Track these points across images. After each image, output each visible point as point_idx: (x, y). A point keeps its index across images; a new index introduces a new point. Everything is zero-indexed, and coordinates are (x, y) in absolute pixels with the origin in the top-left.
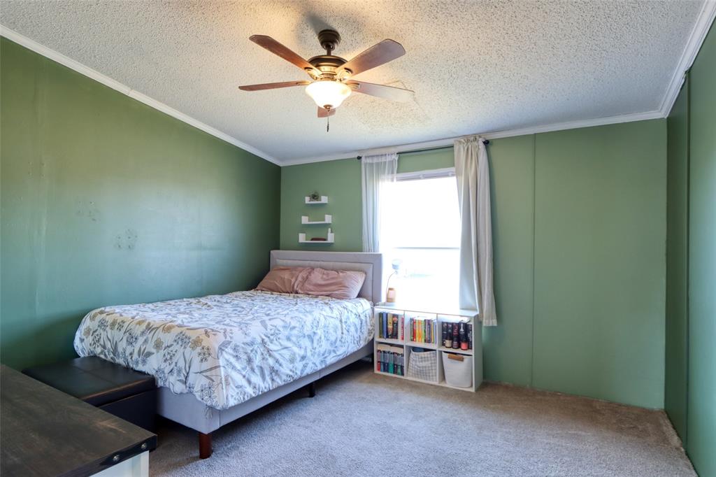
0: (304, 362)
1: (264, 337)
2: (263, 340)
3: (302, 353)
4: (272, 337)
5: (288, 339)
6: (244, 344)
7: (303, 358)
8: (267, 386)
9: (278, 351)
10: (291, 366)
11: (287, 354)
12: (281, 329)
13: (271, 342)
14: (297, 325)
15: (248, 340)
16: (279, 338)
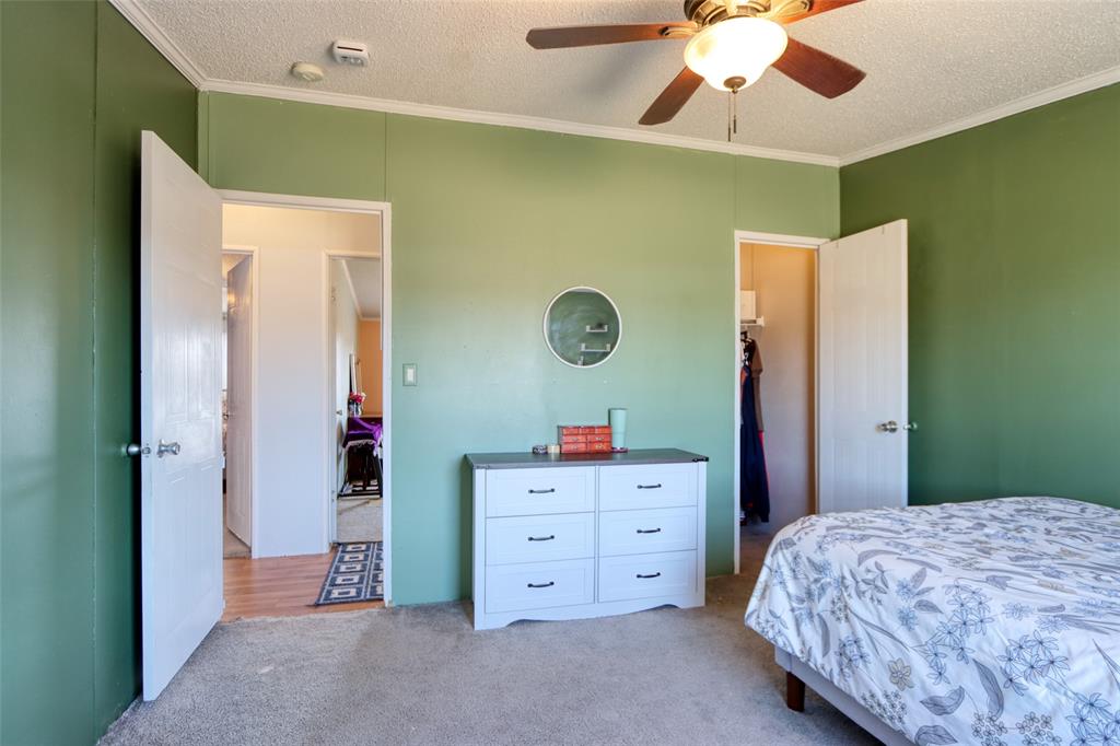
0: (939, 721)
1: (847, 575)
2: (843, 578)
3: (941, 691)
4: (863, 587)
5: (906, 619)
6: (808, 558)
7: (935, 705)
8: (828, 668)
9: (867, 623)
10: (892, 688)
11: (889, 652)
12: (893, 586)
13: (860, 594)
14: (948, 609)
15: (818, 558)
16: (879, 601)
